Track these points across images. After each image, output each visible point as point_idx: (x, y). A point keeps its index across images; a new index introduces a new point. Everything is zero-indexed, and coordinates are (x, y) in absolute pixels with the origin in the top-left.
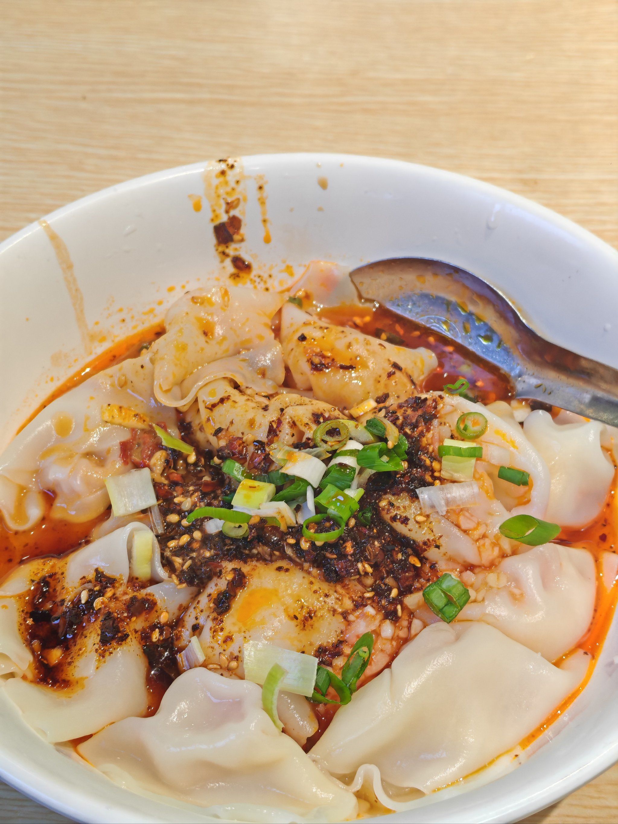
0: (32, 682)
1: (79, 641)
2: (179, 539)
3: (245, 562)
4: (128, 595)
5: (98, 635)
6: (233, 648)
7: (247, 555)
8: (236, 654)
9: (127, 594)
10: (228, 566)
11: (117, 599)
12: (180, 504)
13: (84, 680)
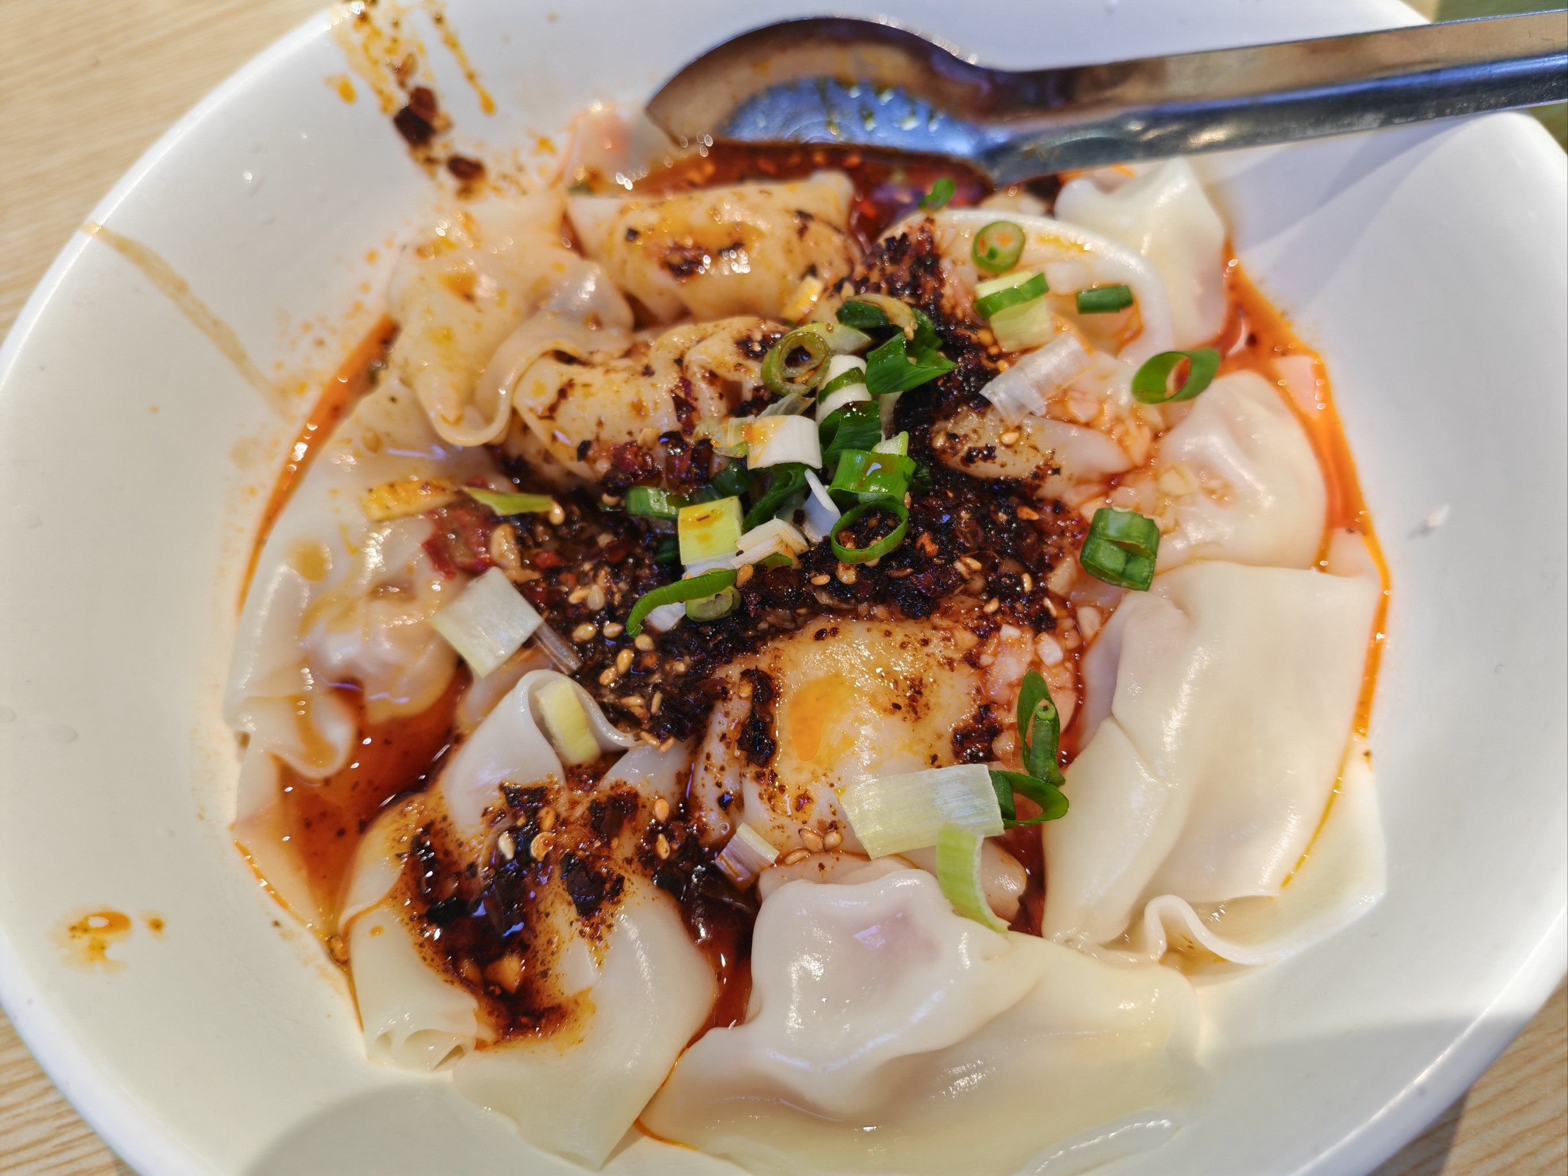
0: (496, 1043)
1: (539, 928)
2: (614, 662)
3: (756, 651)
4: (579, 805)
5: (569, 904)
6: (818, 811)
7: (753, 637)
8: (829, 819)
9: (578, 803)
10: (733, 671)
11: (565, 822)
12: (583, 603)
13: (587, 995)
